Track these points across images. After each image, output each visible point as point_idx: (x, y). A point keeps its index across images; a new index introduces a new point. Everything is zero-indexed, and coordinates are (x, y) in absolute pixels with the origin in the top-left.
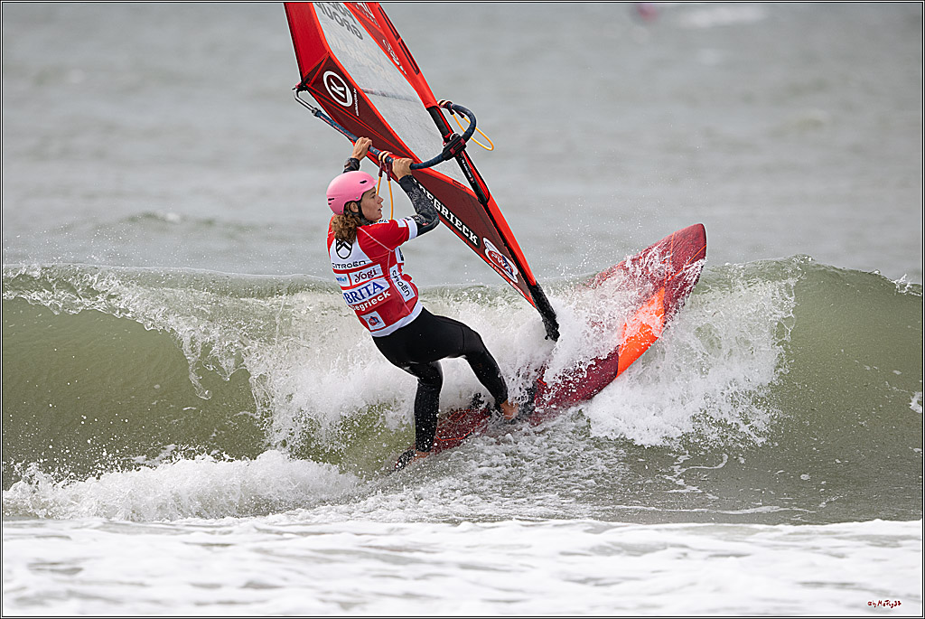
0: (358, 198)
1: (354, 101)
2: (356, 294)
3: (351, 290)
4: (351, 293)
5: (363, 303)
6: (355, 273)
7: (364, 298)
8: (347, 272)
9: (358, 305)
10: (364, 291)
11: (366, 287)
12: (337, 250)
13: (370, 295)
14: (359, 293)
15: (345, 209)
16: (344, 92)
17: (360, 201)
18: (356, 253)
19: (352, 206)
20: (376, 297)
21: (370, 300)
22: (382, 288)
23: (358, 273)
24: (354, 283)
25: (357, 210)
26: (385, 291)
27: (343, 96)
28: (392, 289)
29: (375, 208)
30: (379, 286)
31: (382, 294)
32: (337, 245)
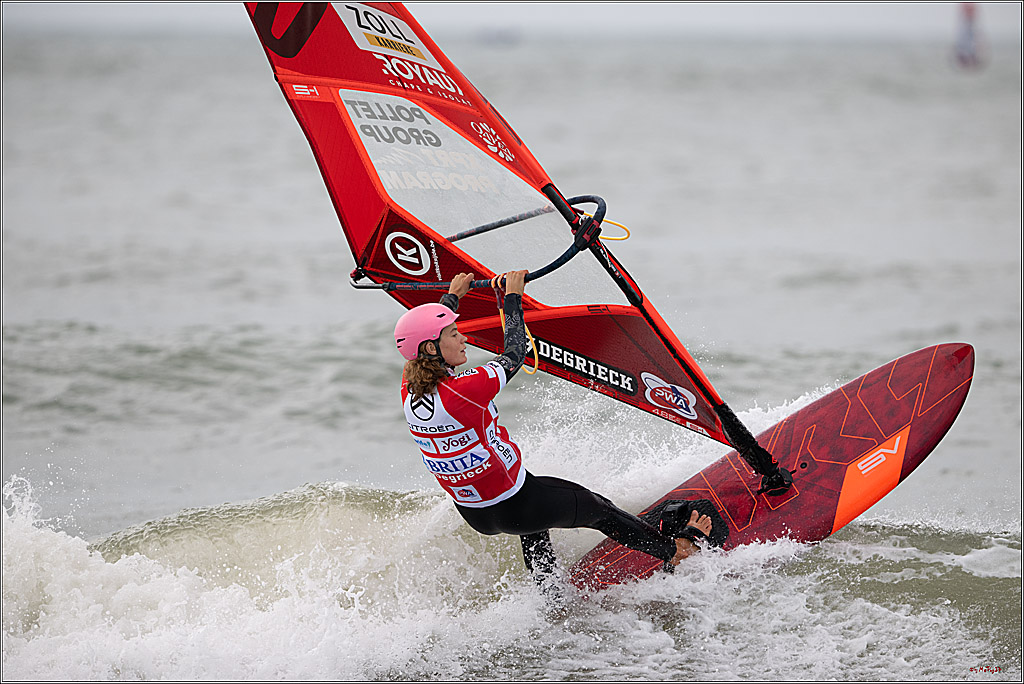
0: (435, 336)
1: (432, 260)
2: (447, 465)
3: (439, 460)
4: (439, 463)
5: (455, 475)
6: (443, 439)
7: (457, 470)
8: (431, 437)
9: (448, 476)
10: (458, 464)
11: (461, 460)
12: (413, 408)
13: (466, 467)
14: (450, 465)
15: (419, 352)
16: (417, 255)
17: (438, 340)
18: (439, 414)
19: (428, 346)
20: (473, 470)
21: (465, 473)
22: (481, 460)
23: (446, 439)
24: (442, 452)
25: (435, 352)
26: (485, 463)
27: (416, 261)
28: (493, 459)
29: (458, 348)
30: (478, 458)
31: (481, 466)
32: (412, 402)
